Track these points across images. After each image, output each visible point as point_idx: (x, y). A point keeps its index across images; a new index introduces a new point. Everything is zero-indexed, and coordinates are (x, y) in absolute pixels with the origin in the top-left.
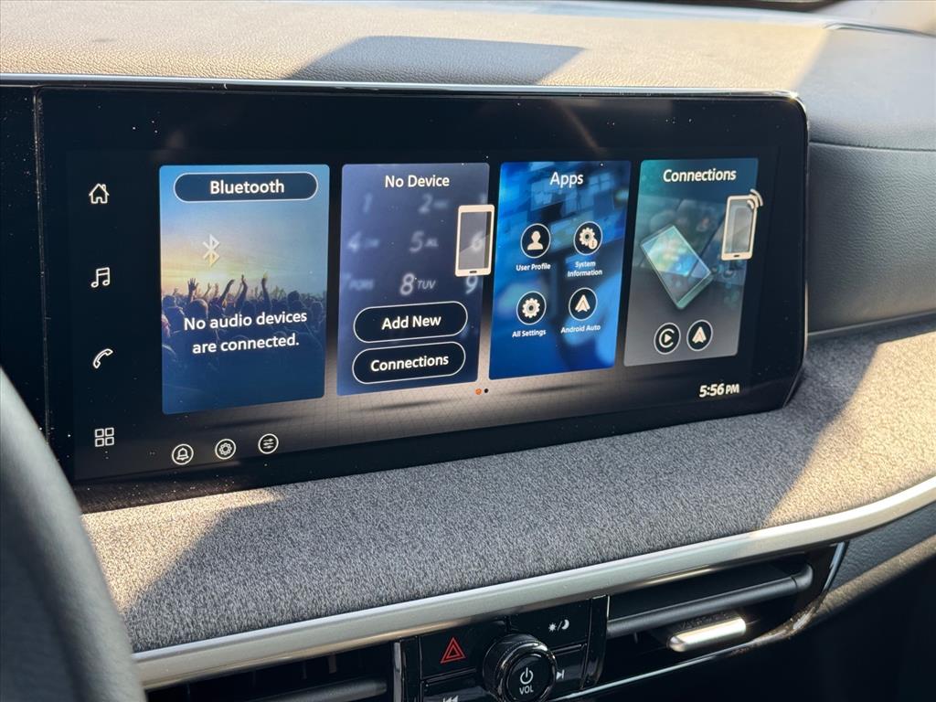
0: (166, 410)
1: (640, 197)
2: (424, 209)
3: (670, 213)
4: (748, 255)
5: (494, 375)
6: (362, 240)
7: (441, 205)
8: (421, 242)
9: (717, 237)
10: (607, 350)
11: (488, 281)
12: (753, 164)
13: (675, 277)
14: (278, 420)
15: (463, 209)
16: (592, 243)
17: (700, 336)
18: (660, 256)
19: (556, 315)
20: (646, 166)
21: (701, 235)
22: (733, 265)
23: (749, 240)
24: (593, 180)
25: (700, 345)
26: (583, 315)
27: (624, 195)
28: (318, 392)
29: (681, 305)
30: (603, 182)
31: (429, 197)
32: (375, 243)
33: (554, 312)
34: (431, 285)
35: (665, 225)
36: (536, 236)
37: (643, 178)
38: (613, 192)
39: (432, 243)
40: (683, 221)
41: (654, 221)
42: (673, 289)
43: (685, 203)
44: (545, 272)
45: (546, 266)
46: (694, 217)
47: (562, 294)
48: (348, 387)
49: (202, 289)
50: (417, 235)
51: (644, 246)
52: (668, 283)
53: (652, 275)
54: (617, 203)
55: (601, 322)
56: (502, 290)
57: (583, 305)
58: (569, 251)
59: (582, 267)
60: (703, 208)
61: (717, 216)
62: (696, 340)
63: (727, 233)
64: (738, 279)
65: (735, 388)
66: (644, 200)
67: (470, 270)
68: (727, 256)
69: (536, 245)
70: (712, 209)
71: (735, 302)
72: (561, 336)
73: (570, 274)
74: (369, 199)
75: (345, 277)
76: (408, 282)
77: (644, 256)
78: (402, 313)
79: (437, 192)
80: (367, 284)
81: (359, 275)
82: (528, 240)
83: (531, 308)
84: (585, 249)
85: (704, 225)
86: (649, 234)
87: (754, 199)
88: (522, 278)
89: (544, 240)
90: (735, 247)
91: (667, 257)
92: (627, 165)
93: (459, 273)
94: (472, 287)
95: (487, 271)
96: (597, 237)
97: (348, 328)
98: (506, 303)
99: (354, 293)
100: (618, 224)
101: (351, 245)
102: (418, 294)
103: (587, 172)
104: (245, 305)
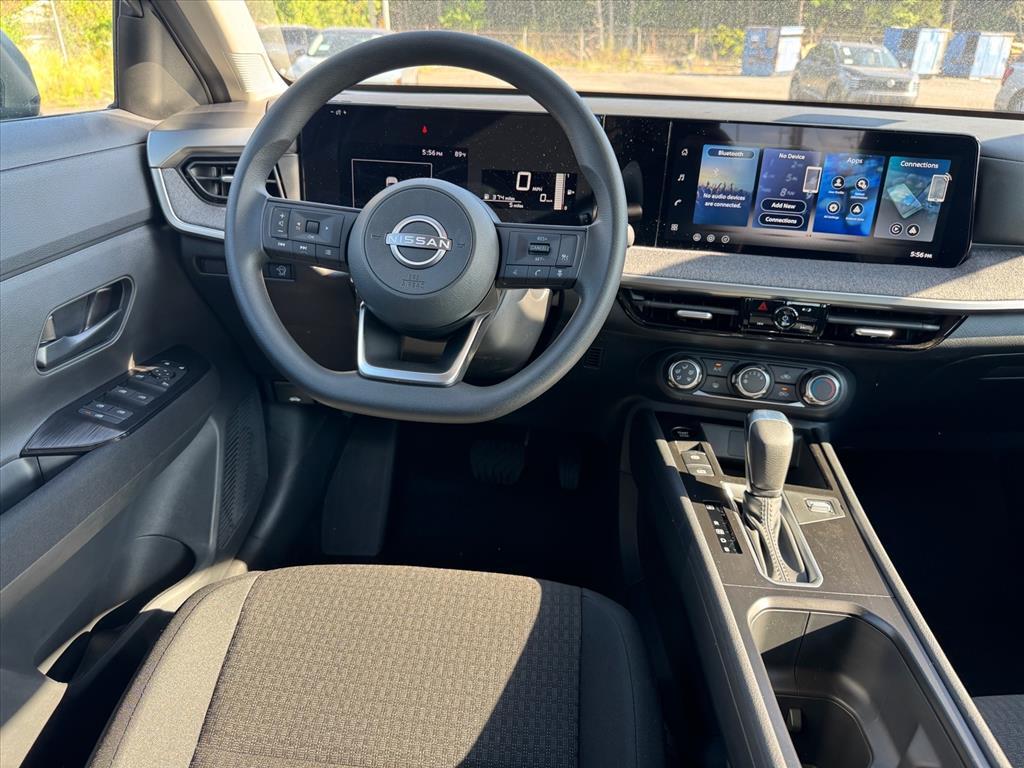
0: (694, 222)
1: (889, 171)
2: (793, 166)
3: (903, 179)
4: (942, 200)
5: (814, 230)
6: (769, 174)
7: (801, 165)
8: (790, 178)
9: (926, 191)
10: (866, 229)
11: (816, 195)
12: (948, 163)
13: (902, 205)
14: (730, 232)
15: (809, 168)
16: (864, 186)
17: (913, 231)
18: (896, 196)
19: (844, 213)
20: (892, 158)
21: (918, 189)
22: (934, 203)
23: (943, 193)
24: (867, 162)
25: (912, 234)
26: (856, 213)
27: (881, 169)
28: (745, 225)
29: (905, 216)
30: (872, 163)
31: (796, 163)
32: (772, 176)
33: (844, 210)
34: (793, 193)
35: (900, 183)
36: (839, 181)
37: (890, 163)
38: (875, 168)
39: (795, 179)
40: (908, 182)
41: (894, 181)
42: (901, 210)
43: (911, 175)
44: (841, 195)
45: (842, 193)
46: (915, 182)
47: (848, 204)
48: (757, 225)
49: (711, 185)
50: (789, 175)
51: (888, 190)
52: (899, 207)
53: (892, 203)
54: (877, 172)
55: (864, 218)
56: (822, 199)
57: (857, 210)
58: (853, 188)
59: (857, 195)
60: (920, 178)
61: (927, 182)
62: (911, 232)
63: (931, 190)
64: (937, 210)
65: (930, 256)
66: (890, 172)
67: (809, 190)
68: (929, 199)
69: (838, 184)
70: (925, 179)
71: (933, 220)
72: (845, 222)
73: (852, 197)
74: (772, 161)
75: (760, 186)
76: (784, 192)
77: (888, 195)
78: (780, 202)
79: (799, 161)
80: (768, 190)
81: (766, 187)
82: (835, 182)
83: (834, 208)
84: (861, 188)
85: (920, 185)
86: (891, 186)
87: (948, 177)
88: (831, 196)
89: (842, 183)
90: (935, 196)
91: (900, 196)
92: (884, 158)
93: (804, 191)
94: (809, 197)
95: (816, 192)
96: (867, 184)
97: (759, 204)
98: (823, 204)
99: (763, 193)
100: (878, 180)
101: (764, 176)
102: (787, 196)
103: (864, 159)
104: (724, 192)
